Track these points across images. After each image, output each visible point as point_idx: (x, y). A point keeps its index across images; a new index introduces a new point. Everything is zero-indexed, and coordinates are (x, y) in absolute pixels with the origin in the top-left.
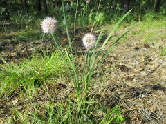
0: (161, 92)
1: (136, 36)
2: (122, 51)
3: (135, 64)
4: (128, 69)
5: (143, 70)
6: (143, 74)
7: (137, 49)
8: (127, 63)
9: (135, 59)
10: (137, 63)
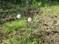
0: (57, 34)
2: (47, 18)
5: (53, 26)
7: (52, 17)
8: (47, 23)
10: (51, 23)
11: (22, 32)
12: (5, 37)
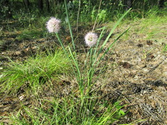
0: (163, 88)
1: (139, 33)
2: (124, 48)
3: (138, 61)
4: (130, 66)
5: (146, 66)
6: (146, 70)
7: (140, 46)
8: (129, 60)
9: (137, 56)
10: (140, 60)
11: (60, 87)
12: (4, 104)
